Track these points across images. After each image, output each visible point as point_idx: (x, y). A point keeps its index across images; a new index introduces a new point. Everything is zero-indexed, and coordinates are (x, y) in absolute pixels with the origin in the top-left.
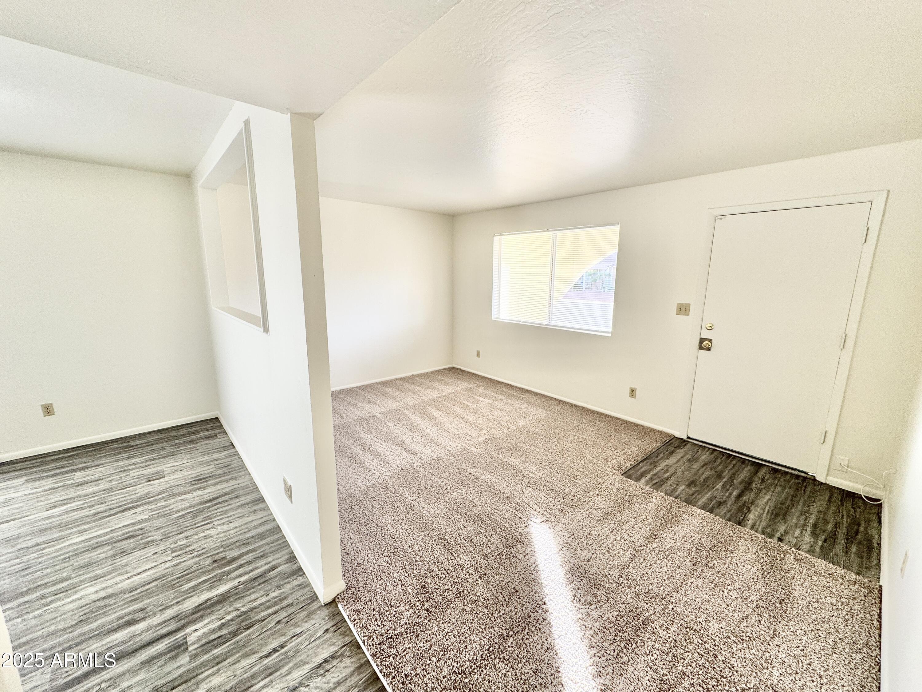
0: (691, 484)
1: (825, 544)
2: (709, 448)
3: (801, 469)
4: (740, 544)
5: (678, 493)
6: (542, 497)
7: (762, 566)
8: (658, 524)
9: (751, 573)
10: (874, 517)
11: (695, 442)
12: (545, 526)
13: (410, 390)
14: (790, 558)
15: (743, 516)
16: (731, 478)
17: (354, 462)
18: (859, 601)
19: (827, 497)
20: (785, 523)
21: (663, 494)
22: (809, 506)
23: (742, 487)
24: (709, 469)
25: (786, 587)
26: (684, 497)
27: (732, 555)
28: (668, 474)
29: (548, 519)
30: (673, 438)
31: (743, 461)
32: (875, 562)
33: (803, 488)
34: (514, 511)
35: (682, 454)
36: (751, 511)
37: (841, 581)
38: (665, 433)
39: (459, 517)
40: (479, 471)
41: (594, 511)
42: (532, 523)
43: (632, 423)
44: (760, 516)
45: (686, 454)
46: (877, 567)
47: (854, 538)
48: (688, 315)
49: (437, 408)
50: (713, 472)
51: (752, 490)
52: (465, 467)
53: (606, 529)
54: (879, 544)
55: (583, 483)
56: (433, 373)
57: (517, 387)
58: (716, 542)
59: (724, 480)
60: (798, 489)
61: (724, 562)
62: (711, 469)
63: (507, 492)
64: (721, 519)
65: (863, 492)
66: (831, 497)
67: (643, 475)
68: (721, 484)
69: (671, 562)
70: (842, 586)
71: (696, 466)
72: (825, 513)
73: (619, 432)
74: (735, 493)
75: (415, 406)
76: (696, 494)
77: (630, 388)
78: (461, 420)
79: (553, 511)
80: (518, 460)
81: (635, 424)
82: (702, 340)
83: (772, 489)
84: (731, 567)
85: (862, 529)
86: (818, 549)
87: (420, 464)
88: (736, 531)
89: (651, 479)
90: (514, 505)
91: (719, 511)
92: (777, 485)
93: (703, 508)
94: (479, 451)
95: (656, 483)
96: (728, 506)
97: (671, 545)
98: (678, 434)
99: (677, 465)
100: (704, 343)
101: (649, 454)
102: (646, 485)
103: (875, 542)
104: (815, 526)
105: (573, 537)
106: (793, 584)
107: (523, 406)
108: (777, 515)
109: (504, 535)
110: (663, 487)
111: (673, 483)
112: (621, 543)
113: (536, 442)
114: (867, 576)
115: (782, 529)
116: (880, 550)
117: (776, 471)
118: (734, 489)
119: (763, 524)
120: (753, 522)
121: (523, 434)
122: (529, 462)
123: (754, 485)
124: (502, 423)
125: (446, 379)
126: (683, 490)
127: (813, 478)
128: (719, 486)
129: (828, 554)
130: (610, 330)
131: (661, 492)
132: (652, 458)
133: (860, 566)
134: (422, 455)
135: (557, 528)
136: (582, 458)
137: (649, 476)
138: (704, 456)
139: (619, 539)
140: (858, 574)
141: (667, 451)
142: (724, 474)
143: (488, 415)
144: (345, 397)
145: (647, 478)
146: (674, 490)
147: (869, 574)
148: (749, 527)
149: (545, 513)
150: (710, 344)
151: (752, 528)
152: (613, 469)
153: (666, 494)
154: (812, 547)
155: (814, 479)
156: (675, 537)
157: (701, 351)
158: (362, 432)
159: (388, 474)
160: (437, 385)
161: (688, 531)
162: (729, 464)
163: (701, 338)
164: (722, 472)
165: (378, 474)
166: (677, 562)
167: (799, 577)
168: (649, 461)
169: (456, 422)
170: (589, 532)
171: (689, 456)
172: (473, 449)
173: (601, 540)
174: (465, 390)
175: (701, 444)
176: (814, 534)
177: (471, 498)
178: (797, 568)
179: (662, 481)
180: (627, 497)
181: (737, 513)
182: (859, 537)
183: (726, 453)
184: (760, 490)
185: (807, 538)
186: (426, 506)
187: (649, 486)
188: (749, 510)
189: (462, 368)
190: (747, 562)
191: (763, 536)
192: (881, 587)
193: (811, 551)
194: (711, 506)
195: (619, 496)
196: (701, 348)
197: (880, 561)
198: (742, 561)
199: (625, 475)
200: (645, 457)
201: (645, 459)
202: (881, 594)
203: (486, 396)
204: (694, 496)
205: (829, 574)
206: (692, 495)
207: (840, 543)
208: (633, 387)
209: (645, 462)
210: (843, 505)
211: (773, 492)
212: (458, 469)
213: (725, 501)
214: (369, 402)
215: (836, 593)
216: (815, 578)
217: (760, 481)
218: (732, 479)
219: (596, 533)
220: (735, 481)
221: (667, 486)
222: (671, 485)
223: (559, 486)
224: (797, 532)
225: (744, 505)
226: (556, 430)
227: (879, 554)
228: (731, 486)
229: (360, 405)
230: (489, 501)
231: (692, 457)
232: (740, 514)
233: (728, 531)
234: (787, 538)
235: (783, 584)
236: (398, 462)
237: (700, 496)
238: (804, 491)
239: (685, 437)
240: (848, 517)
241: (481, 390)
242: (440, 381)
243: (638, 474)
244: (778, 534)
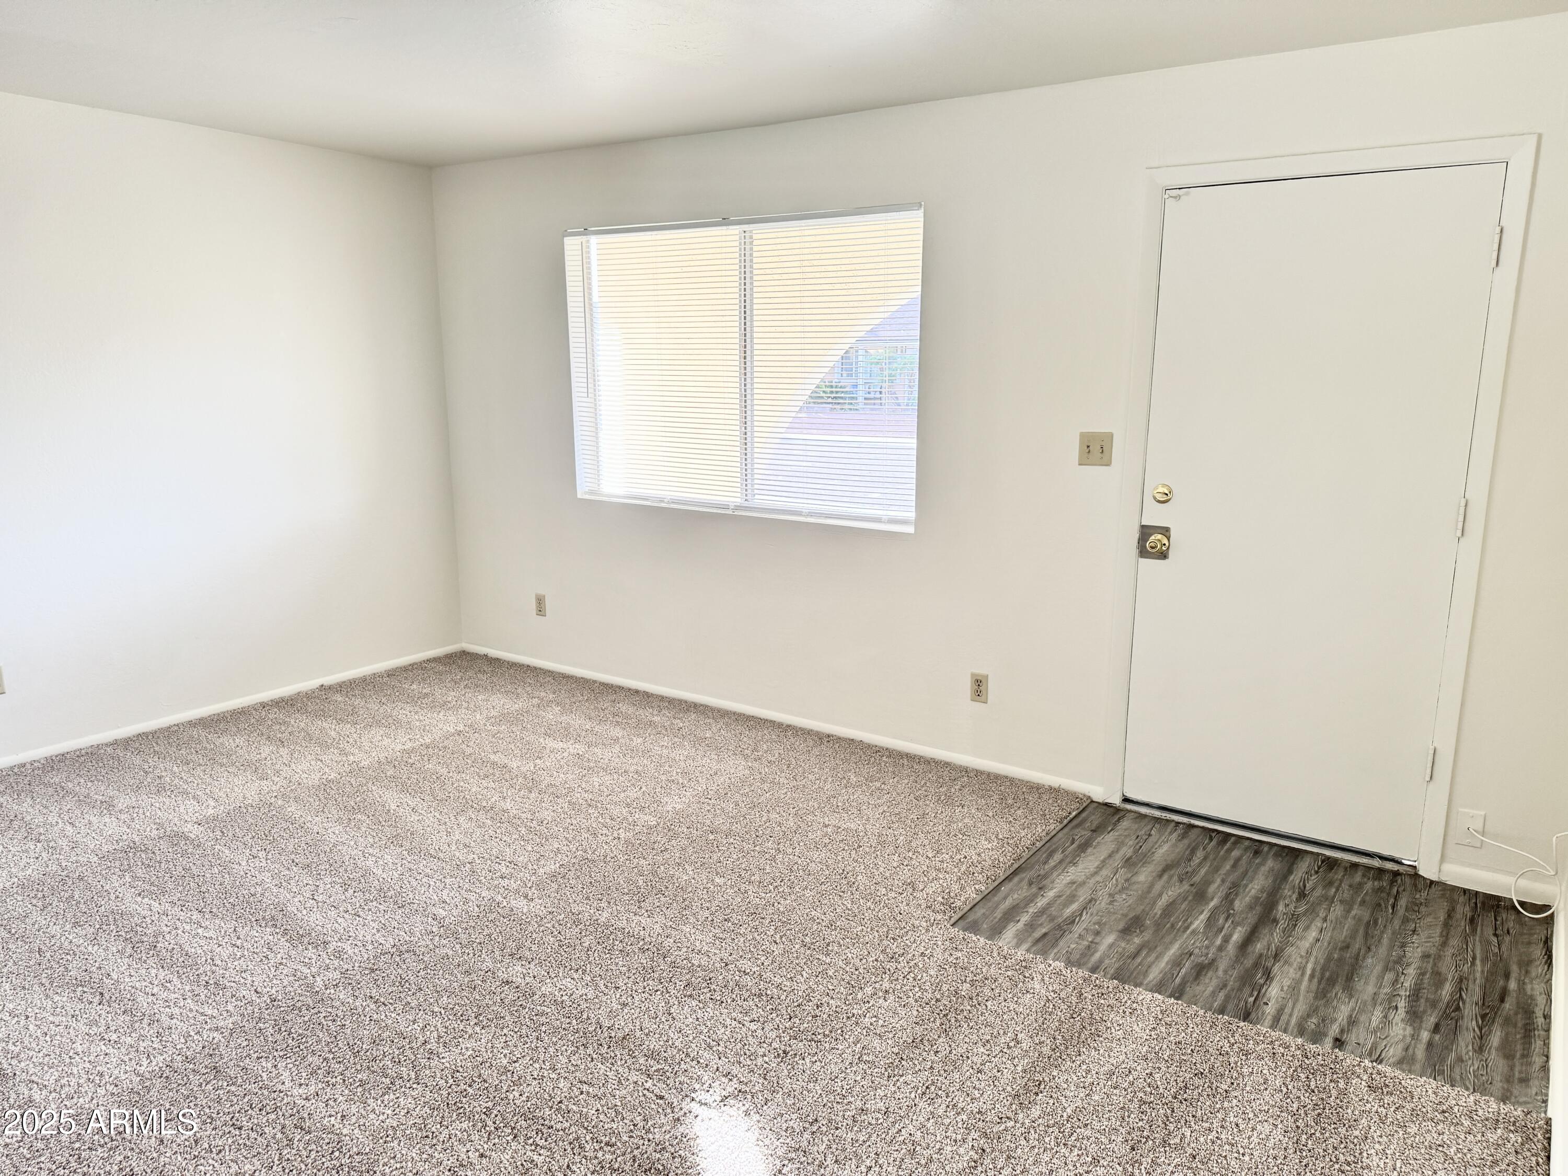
0: (1133, 925)
1: (1437, 1037)
2: (1178, 823)
3: (1386, 852)
4: (1245, 1070)
5: (1097, 956)
6: (728, 1021)
7: (1296, 1121)
8: (1046, 1050)
9: (1270, 1144)
10: (1538, 952)
11: (1143, 810)
12: (735, 1110)
13: (309, 737)
14: (1359, 1085)
15: (1255, 993)
16: (1227, 896)
17: (97, 1000)
18: (1504, 1167)
19: (1442, 916)
20: (1351, 996)
21: (1059, 965)
22: (1403, 945)
23: (1252, 919)
24: (1175, 878)
25: (1349, 1164)
26: (1112, 964)
27: (1226, 1104)
28: (1074, 907)
29: (744, 1088)
30: (1089, 805)
31: (1257, 848)
32: (1538, 1061)
33: (1392, 901)
34: (642, 1078)
35: (1112, 847)
36: (1272, 979)
37: (1467, 1123)
38: (1067, 792)
39: (465, 1125)
40: (534, 969)
41: (876, 1042)
42: (694, 1106)
43: (982, 773)
44: (1294, 988)
45: (1120, 844)
46: (1542, 1074)
47: (1495, 1010)
48: (1108, 464)
49: (404, 789)
50: (1186, 887)
51: (1275, 921)
52: (489, 964)
53: (907, 1089)
54: (1547, 1017)
55: (847, 964)
56: (391, 674)
57: (662, 698)
58: (1188, 1076)
59: (1212, 904)
60: (1379, 905)
61: (1206, 1125)
62: (1181, 881)
63: (623, 1024)
64: (1201, 1012)
65: (1516, 892)
66: (1449, 916)
67: (1010, 915)
68: (1203, 917)
69: (1076, 1152)
70: (1471, 1137)
71: (1144, 876)
72: (1439, 957)
73: (948, 801)
74: (1236, 937)
75: (325, 786)
76: (1144, 953)
77: (973, 675)
78: (482, 816)
79: (760, 1061)
80: (660, 919)
81: (989, 774)
82: (1146, 532)
83: (1322, 914)
84: (1223, 1136)
85: (1513, 985)
86: (1420, 1052)
87: (337, 975)
88: (1237, 1037)
89: (1031, 926)
90: (642, 1061)
91: (1199, 989)
92: (1333, 902)
93: (1158, 988)
94: (537, 907)
95: (1045, 935)
96: (1220, 973)
97: (1079, 1104)
98: (1100, 792)
99: (1098, 878)
100: (1153, 537)
101: (1026, 855)
102: (1018, 946)
103: (1539, 1013)
104: (1415, 995)
105: (815, 1128)
106: (1365, 1154)
107: (679, 754)
108: (1332, 982)
109: (609, 1157)
110: (1062, 943)
111: (1086, 929)
112: (947, 1121)
113: (715, 857)
114: (1522, 1099)
115: (1343, 1012)
116: (1548, 1030)
117: (1331, 864)
118: (1235, 925)
119: (1301, 1008)
120: (1277, 1006)
121: (676, 836)
122: (692, 920)
123: (1281, 907)
124: (616, 811)
125: (438, 692)
126: (1111, 946)
127: (1411, 871)
128: (1199, 922)
129: (1442, 1060)
130: (912, 515)
131: (1054, 960)
132: (1032, 867)
133: (1508, 1080)
134: (347, 946)
135: (770, 1110)
136: (845, 888)
137: (1025, 918)
138: (1166, 847)
139: (941, 1111)
140: (1504, 1099)
141: (1073, 843)
142: (1212, 889)
143: (571, 790)
144: (68, 779)
145: (1020, 925)
146: (1090, 949)
147: (1526, 1095)
148: (1268, 1020)
149: (735, 1070)
150: (1165, 541)
151: (1275, 1022)
152: (929, 912)
153: (1069, 963)
154: (1407, 1049)
155: (1415, 875)
156: (1089, 1080)
157: (1144, 562)
158: (129, 894)
159: (221, 1024)
160: (403, 712)
161: (1122, 1057)
162: (1225, 858)
163: (1143, 527)
164: (1207, 882)
165: (183, 1027)
166: (1093, 1149)
167: (1378, 1133)
168: (1027, 875)
169: (465, 825)
170: (859, 1104)
171: (1127, 851)
172: (520, 904)
173: (894, 1123)
174: (504, 717)
175: (1157, 813)
176: (1414, 1016)
177: (505, 1062)
178: (1374, 1109)
179: (1059, 927)
180: (967, 986)
181: (1240, 989)
182: (1508, 1005)
183: (1218, 832)
184: (1294, 919)
185: (1399, 1029)
186: (354, 1109)
187: (1025, 946)
188: (1268, 976)
189: (493, 653)
190: (1261, 1117)
191: (1299, 1041)
192: (1548, 1122)
193: (1405, 1062)
194: (1178, 980)
195: (945, 987)
196: (1143, 552)
197: (1547, 1061)
198: (1251, 1115)
199: (961, 923)
200: (1016, 866)
201: (1015, 873)
202: (1549, 1139)
203: (566, 733)
204: (1139, 960)
205: (1444, 1112)
206: (1135, 956)
207: (1467, 1029)
208: (980, 671)
209: (1016, 879)
210: (1474, 931)
211: (1325, 920)
212: (468, 973)
213: (1214, 960)
214: (161, 790)
215: (1455, 1158)
216: (1413, 1129)
217: (1294, 897)
218: (1228, 900)
219: (881, 1105)
220: (1237, 904)
221: (1071, 942)
222: (1080, 936)
223: (778, 980)
224: (1378, 1014)
225: (1256, 965)
226: (773, 816)
227: (1546, 1044)
228: (1227, 919)
229: (122, 802)
230: (564, 1060)
231: (1136, 852)
232: (1247, 990)
233: (1218, 1040)
234: (1352, 1038)
235: (1342, 1158)
236: (258, 980)
237: (1154, 955)
238: (1393, 907)
239: (1116, 800)
240: (1485, 960)
241: (552, 714)
242: (414, 700)
243: (998, 914)
244: (1334, 1030)
